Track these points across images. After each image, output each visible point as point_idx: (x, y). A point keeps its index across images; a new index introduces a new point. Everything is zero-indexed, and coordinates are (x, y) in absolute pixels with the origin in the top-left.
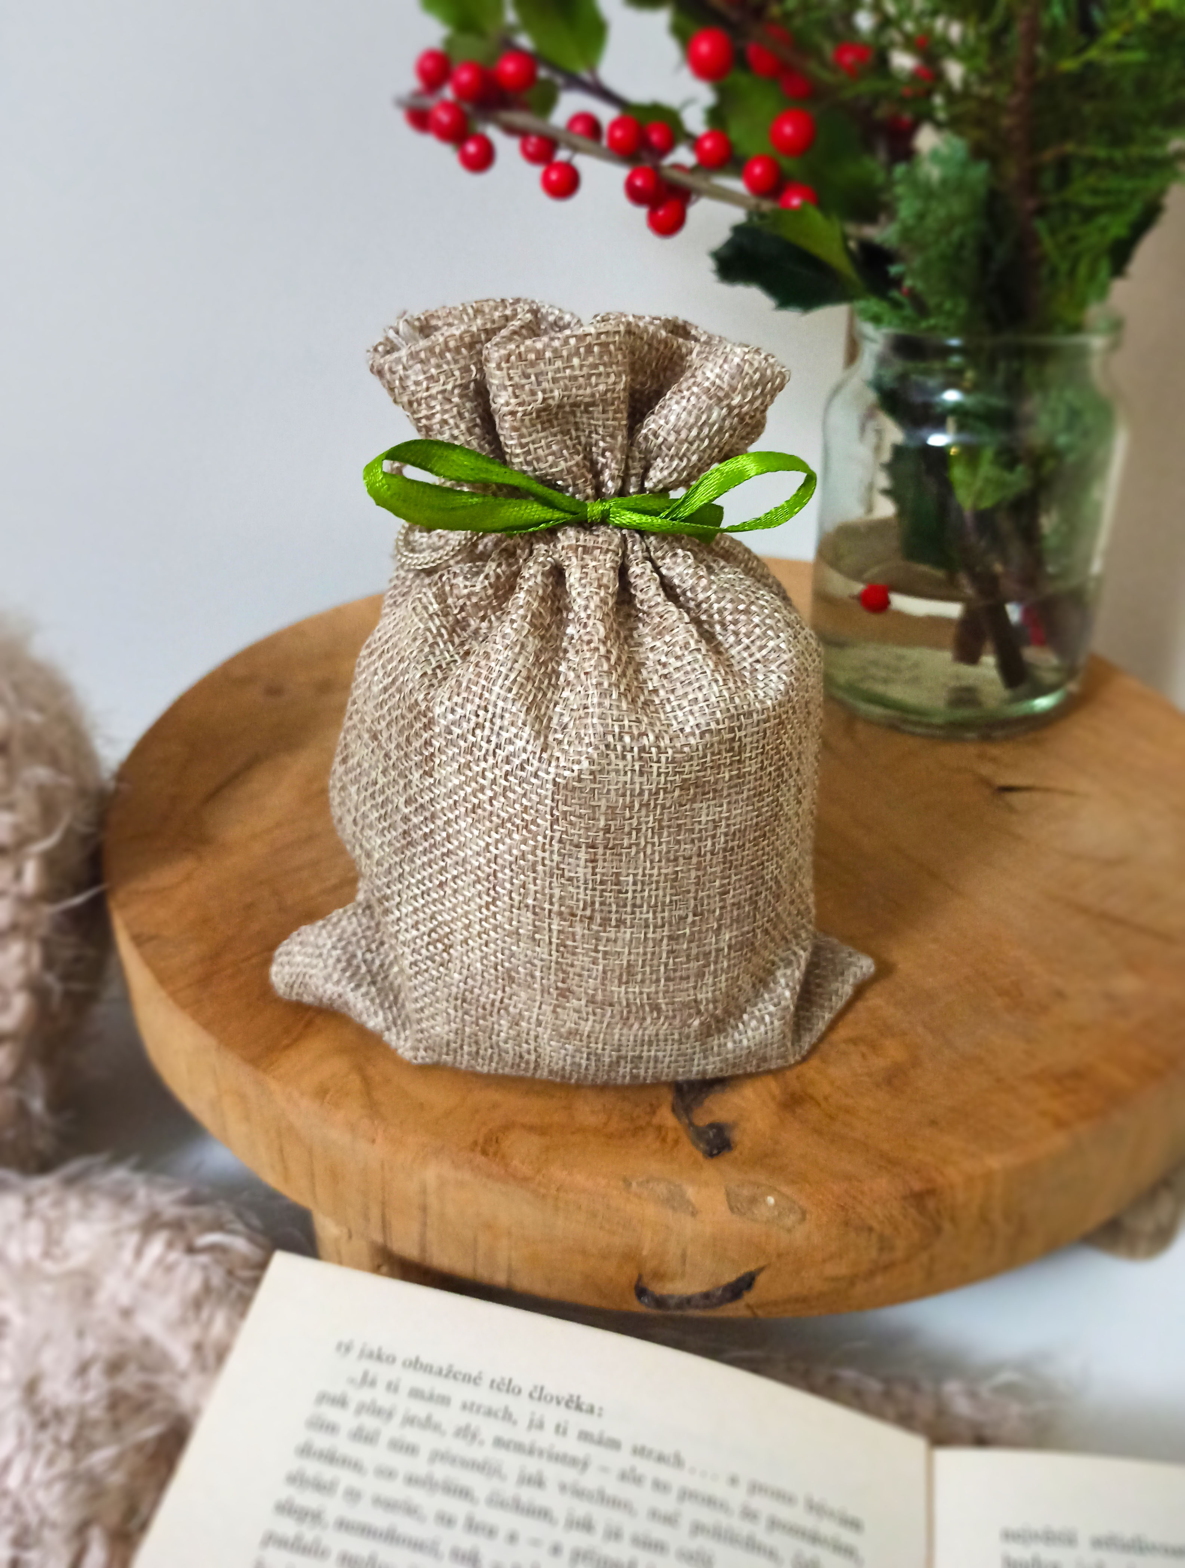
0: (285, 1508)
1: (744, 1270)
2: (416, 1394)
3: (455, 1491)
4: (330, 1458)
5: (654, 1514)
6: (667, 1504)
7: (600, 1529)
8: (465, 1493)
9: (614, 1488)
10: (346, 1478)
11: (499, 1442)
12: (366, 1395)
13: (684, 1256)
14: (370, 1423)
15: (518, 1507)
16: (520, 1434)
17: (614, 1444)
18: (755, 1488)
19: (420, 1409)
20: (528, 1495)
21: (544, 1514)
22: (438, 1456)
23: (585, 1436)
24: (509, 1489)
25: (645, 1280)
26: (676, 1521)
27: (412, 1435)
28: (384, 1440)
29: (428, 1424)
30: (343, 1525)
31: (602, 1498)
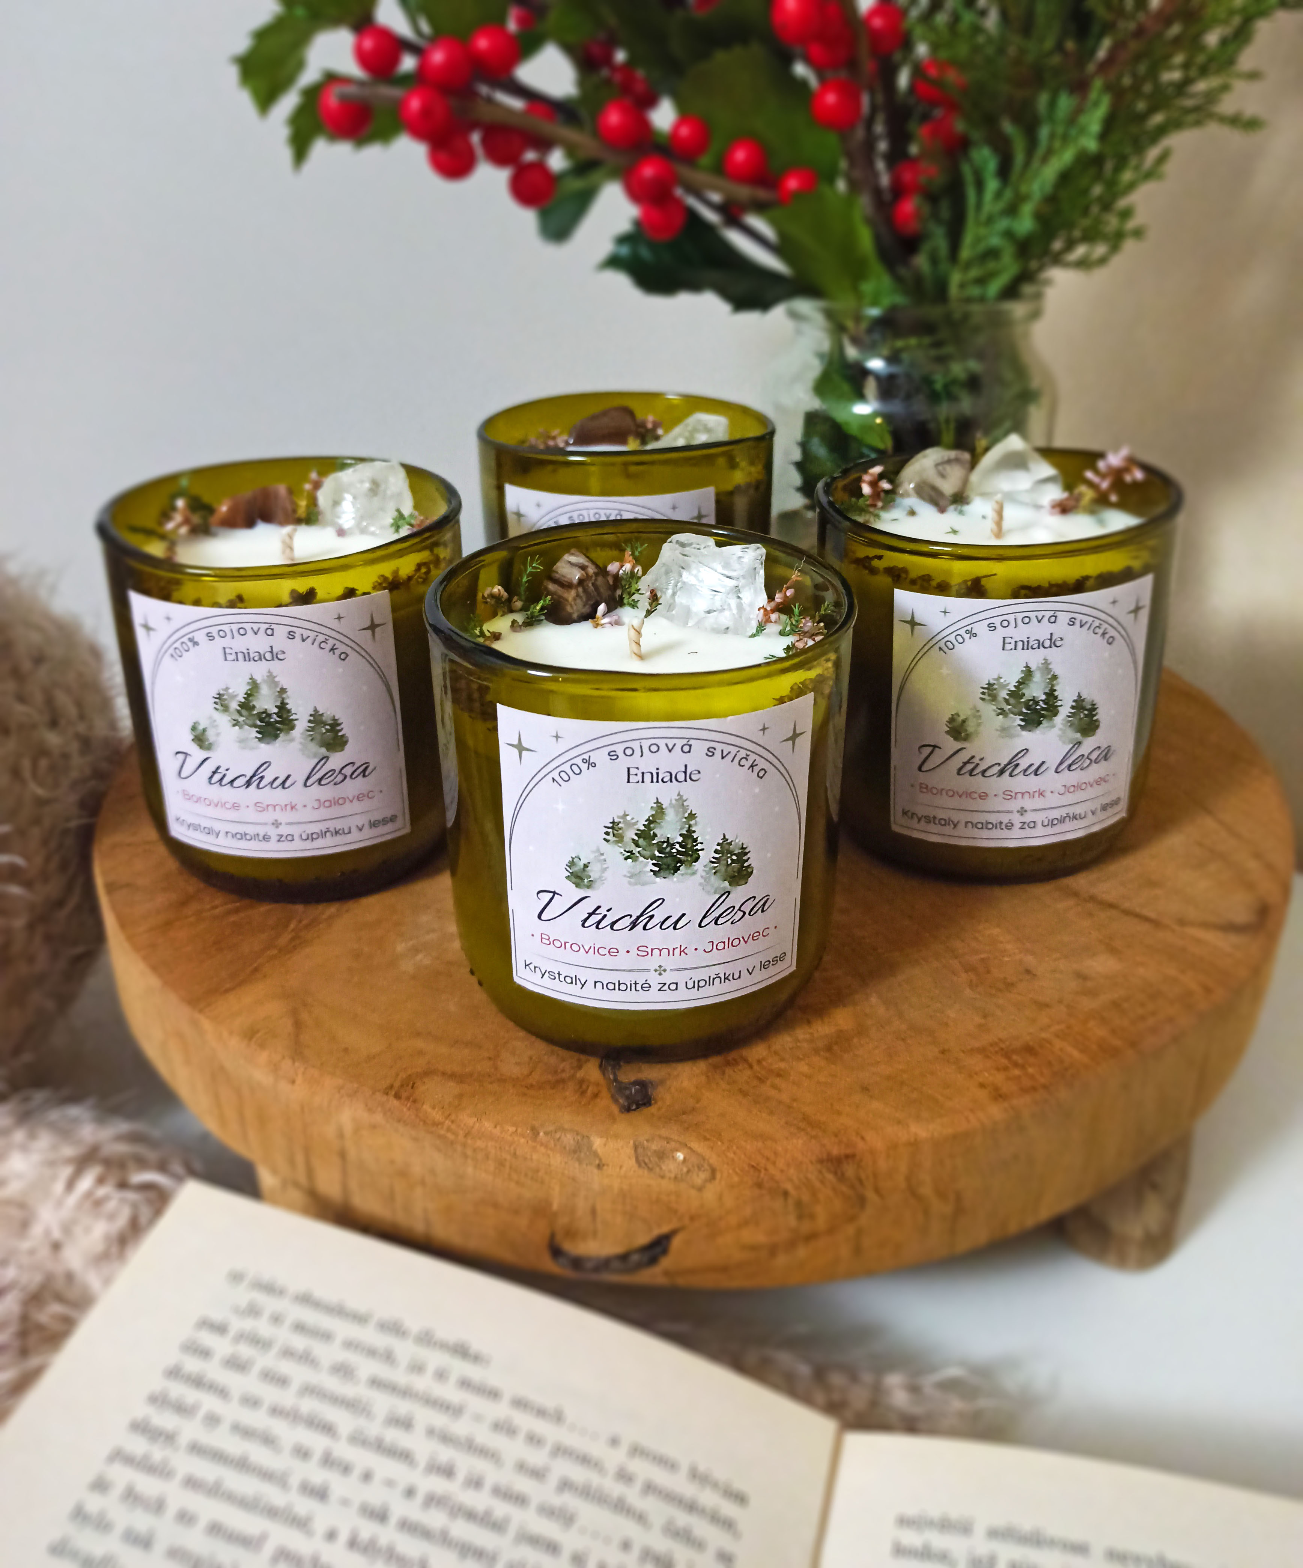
0: (140, 1427)
1: (657, 1232)
2: (300, 1328)
3: (318, 1426)
4: (198, 1382)
5: (521, 1467)
6: (537, 1458)
7: (461, 1475)
8: (328, 1429)
9: (484, 1436)
10: (209, 1403)
11: (375, 1383)
12: (248, 1324)
13: (594, 1212)
14: (245, 1351)
15: (381, 1447)
16: (400, 1376)
17: (494, 1394)
18: (637, 1451)
19: (300, 1343)
20: (393, 1436)
21: (405, 1456)
22: (309, 1390)
23: (465, 1384)
24: (374, 1429)
25: (559, 1238)
26: (544, 1476)
27: (286, 1367)
28: (256, 1369)
29: (307, 1358)
30: (196, 1449)
31: (470, 1446)
